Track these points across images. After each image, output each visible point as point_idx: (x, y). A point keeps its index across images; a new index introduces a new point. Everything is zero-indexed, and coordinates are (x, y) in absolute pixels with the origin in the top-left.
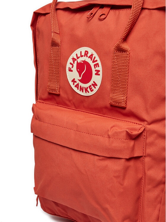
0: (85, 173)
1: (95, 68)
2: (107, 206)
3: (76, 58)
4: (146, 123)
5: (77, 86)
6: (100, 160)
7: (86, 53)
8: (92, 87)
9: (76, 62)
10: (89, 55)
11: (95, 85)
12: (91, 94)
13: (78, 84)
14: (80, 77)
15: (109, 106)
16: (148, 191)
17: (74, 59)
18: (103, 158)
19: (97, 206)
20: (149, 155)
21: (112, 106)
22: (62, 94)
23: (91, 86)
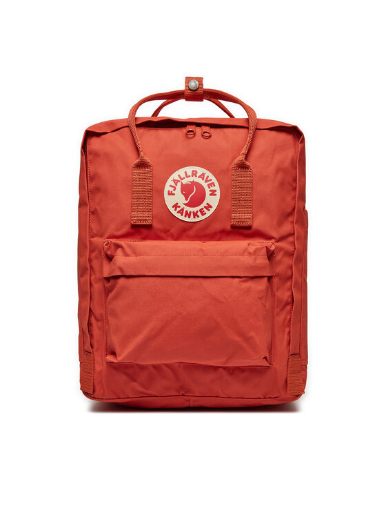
0: (224, 301)
1: (209, 188)
2: (252, 334)
3: (179, 179)
4: (273, 241)
5: (181, 212)
6: (244, 282)
7: (194, 173)
8: (205, 209)
9: (179, 184)
10: (198, 175)
11: (209, 207)
12: (202, 218)
13: (183, 210)
14: (187, 200)
15: (229, 228)
16: (278, 315)
17: (176, 182)
18: (246, 279)
19: (237, 339)
20: (277, 275)
21: (233, 227)
22: (156, 225)
23: (203, 209)
